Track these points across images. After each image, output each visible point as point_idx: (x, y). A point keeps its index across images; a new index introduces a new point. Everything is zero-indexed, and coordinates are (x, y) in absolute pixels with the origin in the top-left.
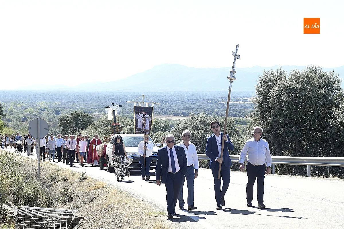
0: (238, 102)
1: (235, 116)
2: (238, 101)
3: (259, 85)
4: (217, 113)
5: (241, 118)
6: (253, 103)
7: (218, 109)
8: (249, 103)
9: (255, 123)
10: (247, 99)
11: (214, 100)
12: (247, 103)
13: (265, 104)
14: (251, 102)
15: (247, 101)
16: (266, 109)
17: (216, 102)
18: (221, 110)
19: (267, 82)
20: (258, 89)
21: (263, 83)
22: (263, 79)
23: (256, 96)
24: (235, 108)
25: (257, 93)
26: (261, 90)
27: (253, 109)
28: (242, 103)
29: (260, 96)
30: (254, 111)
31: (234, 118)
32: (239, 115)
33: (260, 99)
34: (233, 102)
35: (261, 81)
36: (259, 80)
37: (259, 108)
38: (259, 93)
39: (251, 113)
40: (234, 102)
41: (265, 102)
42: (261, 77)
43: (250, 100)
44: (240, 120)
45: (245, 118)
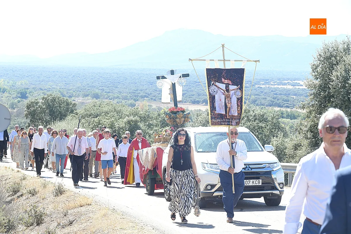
0: (285, 87)
1: (279, 106)
2: (285, 84)
3: (315, 63)
4: (254, 102)
5: (289, 110)
6: (306, 88)
7: (256, 96)
8: (301, 87)
9: (308, 117)
10: (298, 82)
11: (250, 83)
12: (297, 87)
13: (324, 90)
14: (304, 87)
15: (298, 86)
16: (325, 97)
17: (253, 85)
18: (259, 97)
19: (328, 58)
20: (315, 68)
21: (322, 59)
22: (322, 54)
23: (312, 78)
24: (280, 94)
25: (314, 74)
26: (319, 69)
27: (307, 96)
28: (290, 87)
29: (317, 78)
30: (308, 100)
31: (278, 109)
32: (286, 105)
33: (317, 82)
34: (278, 86)
35: (319, 57)
36: (316, 55)
37: (316, 95)
38: (316, 73)
39: (304, 103)
40: (280, 87)
41: (324, 87)
42: (320, 51)
43: (302, 83)
44: (287, 112)
45: (294, 109)
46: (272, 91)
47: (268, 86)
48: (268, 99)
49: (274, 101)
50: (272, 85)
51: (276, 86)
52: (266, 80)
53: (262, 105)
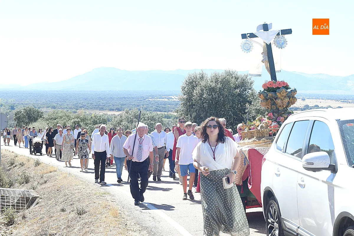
0: (163, 100)
1: (160, 111)
2: (163, 98)
3: (184, 86)
4: (146, 109)
5: (166, 113)
6: (178, 100)
7: (147, 106)
8: (172, 100)
10: (171, 97)
11: (143, 98)
12: (170, 100)
13: (189, 102)
16: (190, 106)
17: (145, 99)
18: (148, 106)
19: (191, 83)
20: (183, 89)
21: (187, 83)
22: (188, 80)
23: (182, 94)
24: (161, 104)
25: (183, 92)
26: (186, 89)
28: (167, 100)
29: (185, 95)
31: (160, 113)
32: (164, 110)
33: (185, 97)
34: (159, 100)
36: (184, 81)
37: (184, 104)
40: (160, 100)
41: (189, 99)
42: (186, 79)
44: (165, 114)
45: (169, 113)
46: (156, 102)
47: (153, 99)
48: (154, 107)
49: (157, 108)
50: (156, 99)
51: (158, 100)
52: (152, 96)
53: (151, 111)
